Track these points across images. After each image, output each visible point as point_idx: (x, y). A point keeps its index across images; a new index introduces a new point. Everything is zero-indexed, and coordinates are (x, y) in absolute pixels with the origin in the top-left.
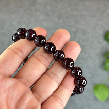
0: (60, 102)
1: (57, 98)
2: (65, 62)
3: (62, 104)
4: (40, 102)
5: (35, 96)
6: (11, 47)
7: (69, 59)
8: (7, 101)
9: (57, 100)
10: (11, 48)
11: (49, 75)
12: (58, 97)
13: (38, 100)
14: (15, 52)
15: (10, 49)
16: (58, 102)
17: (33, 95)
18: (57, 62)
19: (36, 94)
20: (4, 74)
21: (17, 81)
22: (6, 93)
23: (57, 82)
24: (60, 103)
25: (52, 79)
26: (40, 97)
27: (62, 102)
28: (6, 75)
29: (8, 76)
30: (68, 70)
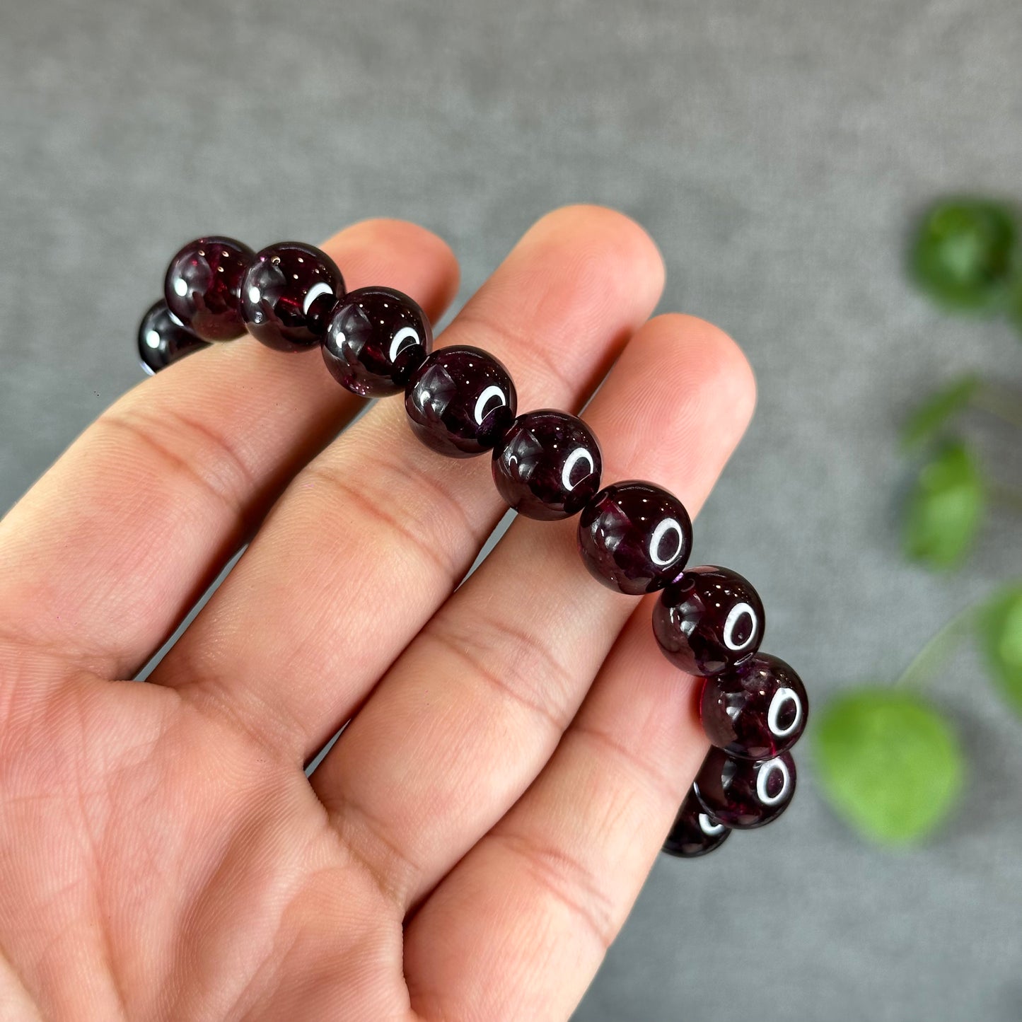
0: (580, 896)
1: (550, 861)
2: (608, 523)
3: (594, 913)
4: (394, 896)
5: (350, 846)
6: (132, 413)
7: (646, 495)
8: (102, 897)
9: (550, 878)
10: (134, 421)
11: (468, 649)
12: (555, 853)
13: (381, 880)
14: (164, 453)
15: (118, 424)
16: (561, 897)
17: (334, 834)
18: (531, 524)
19: (354, 826)
20: (74, 651)
21: (190, 708)
22: (87, 825)
23: (541, 710)
24: (573, 906)
25: (498, 685)
26: (396, 850)
27: (592, 890)
28: (86, 656)
29: (108, 667)
30: (635, 599)
